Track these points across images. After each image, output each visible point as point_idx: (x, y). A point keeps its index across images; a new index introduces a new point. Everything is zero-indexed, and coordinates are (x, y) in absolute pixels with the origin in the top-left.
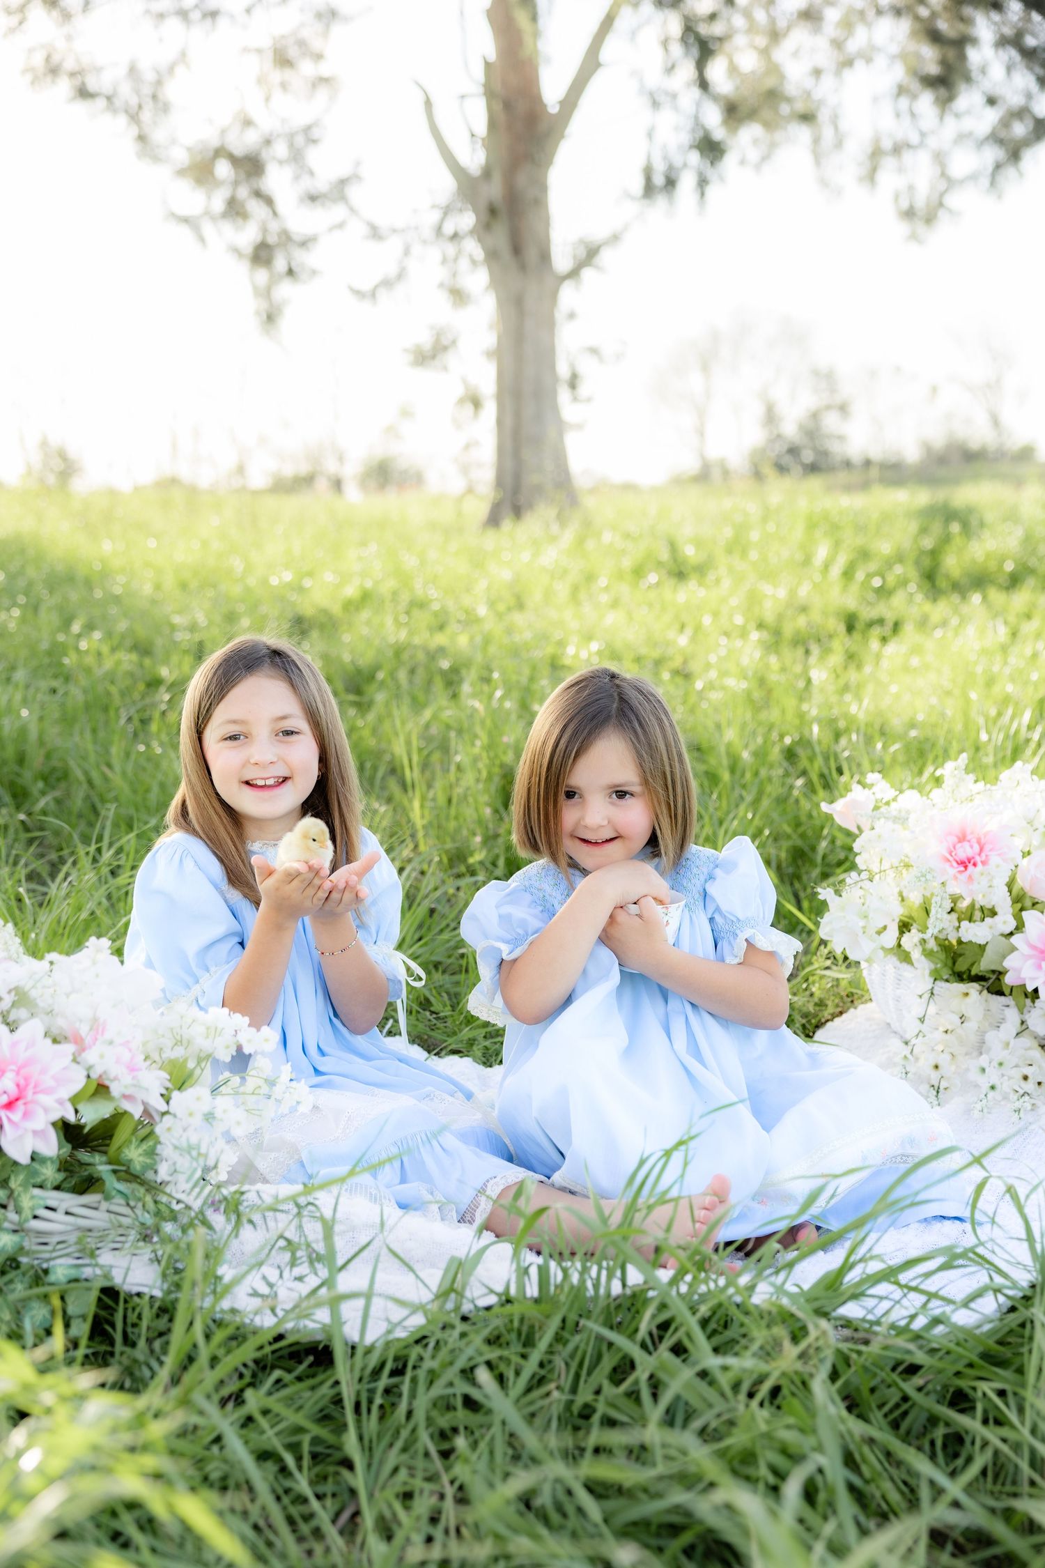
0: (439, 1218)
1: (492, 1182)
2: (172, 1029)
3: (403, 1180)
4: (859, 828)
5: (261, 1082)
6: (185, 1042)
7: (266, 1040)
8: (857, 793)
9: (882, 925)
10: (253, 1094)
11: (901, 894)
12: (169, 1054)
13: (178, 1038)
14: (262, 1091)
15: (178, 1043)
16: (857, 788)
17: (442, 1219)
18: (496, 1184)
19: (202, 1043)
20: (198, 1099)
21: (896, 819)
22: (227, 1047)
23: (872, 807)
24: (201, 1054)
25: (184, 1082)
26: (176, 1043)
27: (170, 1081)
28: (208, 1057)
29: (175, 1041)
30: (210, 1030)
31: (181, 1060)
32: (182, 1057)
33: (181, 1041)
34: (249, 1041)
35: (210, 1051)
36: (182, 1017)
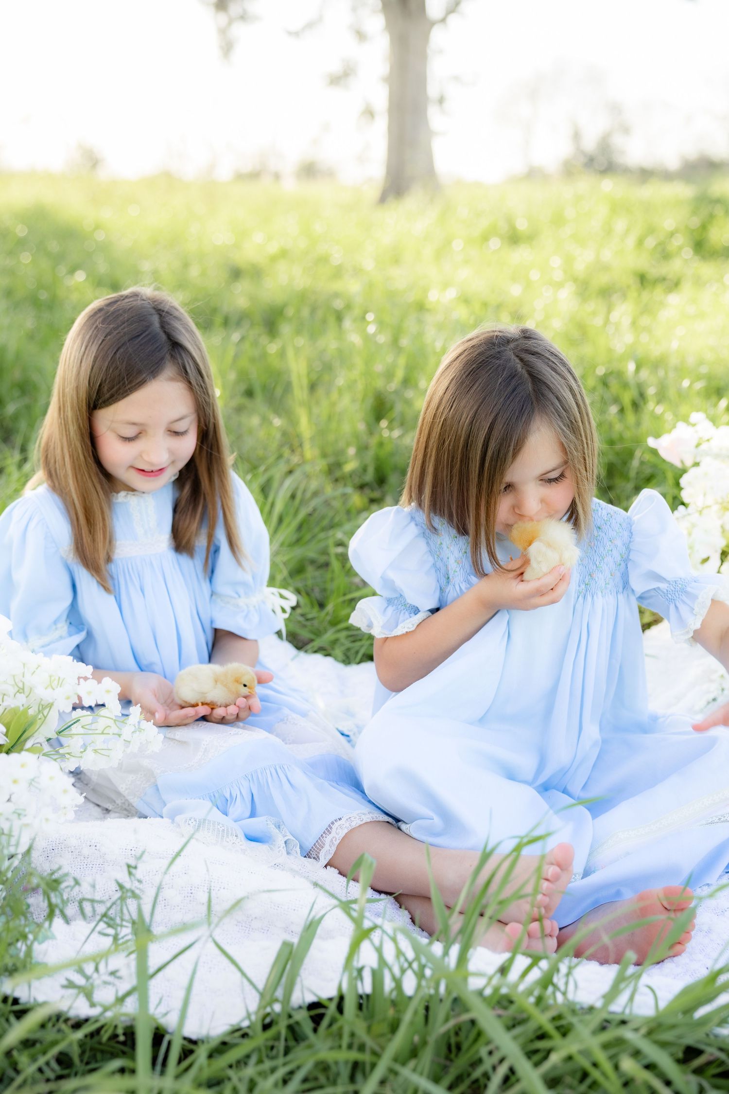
0: (285, 853)
1: (337, 824)
2: (14, 676)
3: (253, 814)
4: (682, 462)
5: (110, 722)
6: (27, 690)
7: (108, 692)
8: (681, 431)
9: (705, 556)
10: (103, 733)
11: (722, 527)
12: (11, 702)
13: (21, 685)
14: (111, 731)
15: (21, 690)
16: (681, 425)
17: (288, 853)
18: (340, 826)
19: (43, 693)
20: (22, 766)
21: (717, 456)
22: (68, 698)
23: (695, 443)
24: (43, 703)
25: (24, 732)
26: (18, 691)
27: (6, 735)
28: (50, 706)
29: (17, 689)
30: (52, 678)
31: (22, 708)
32: (23, 705)
33: (23, 689)
34: (89, 693)
35: (51, 701)
36: (24, 664)
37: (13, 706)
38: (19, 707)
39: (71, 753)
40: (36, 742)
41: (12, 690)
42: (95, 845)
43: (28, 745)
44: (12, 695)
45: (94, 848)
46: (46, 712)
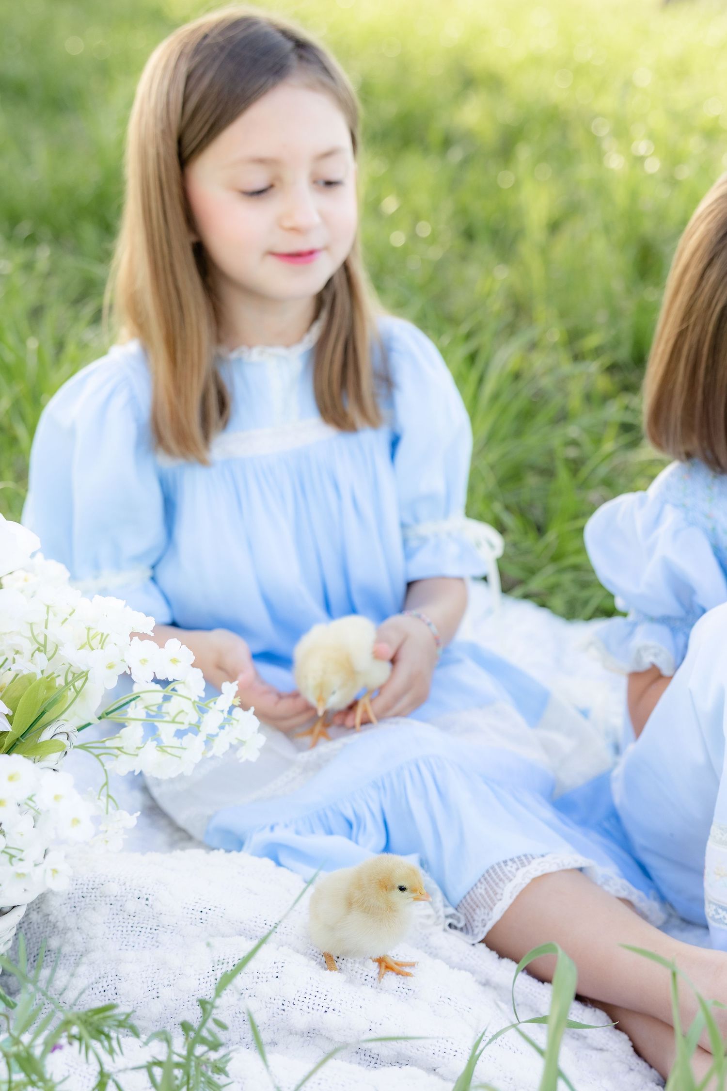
2: (32, 625)
5: (188, 705)
6: (50, 648)
7: (174, 660)
10: (174, 722)
12: (24, 666)
13: (41, 640)
15: (42, 648)
19: (74, 655)
20: (11, 778)
24: (72, 669)
25: (43, 713)
26: (38, 649)
27: (10, 719)
28: (84, 675)
29: (35, 647)
30: (92, 633)
31: (39, 676)
32: (42, 672)
33: (45, 646)
34: (144, 661)
35: (84, 669)
36: (48, 607)
37: (27, 672)
38: (35, 674)
39: (122, 748)
40: (59, 731)
41: (28, 647)
42: (146, 897)
43: (46, 735)
44: (27, 654)
45: (144, 902)
46: (78, 684)
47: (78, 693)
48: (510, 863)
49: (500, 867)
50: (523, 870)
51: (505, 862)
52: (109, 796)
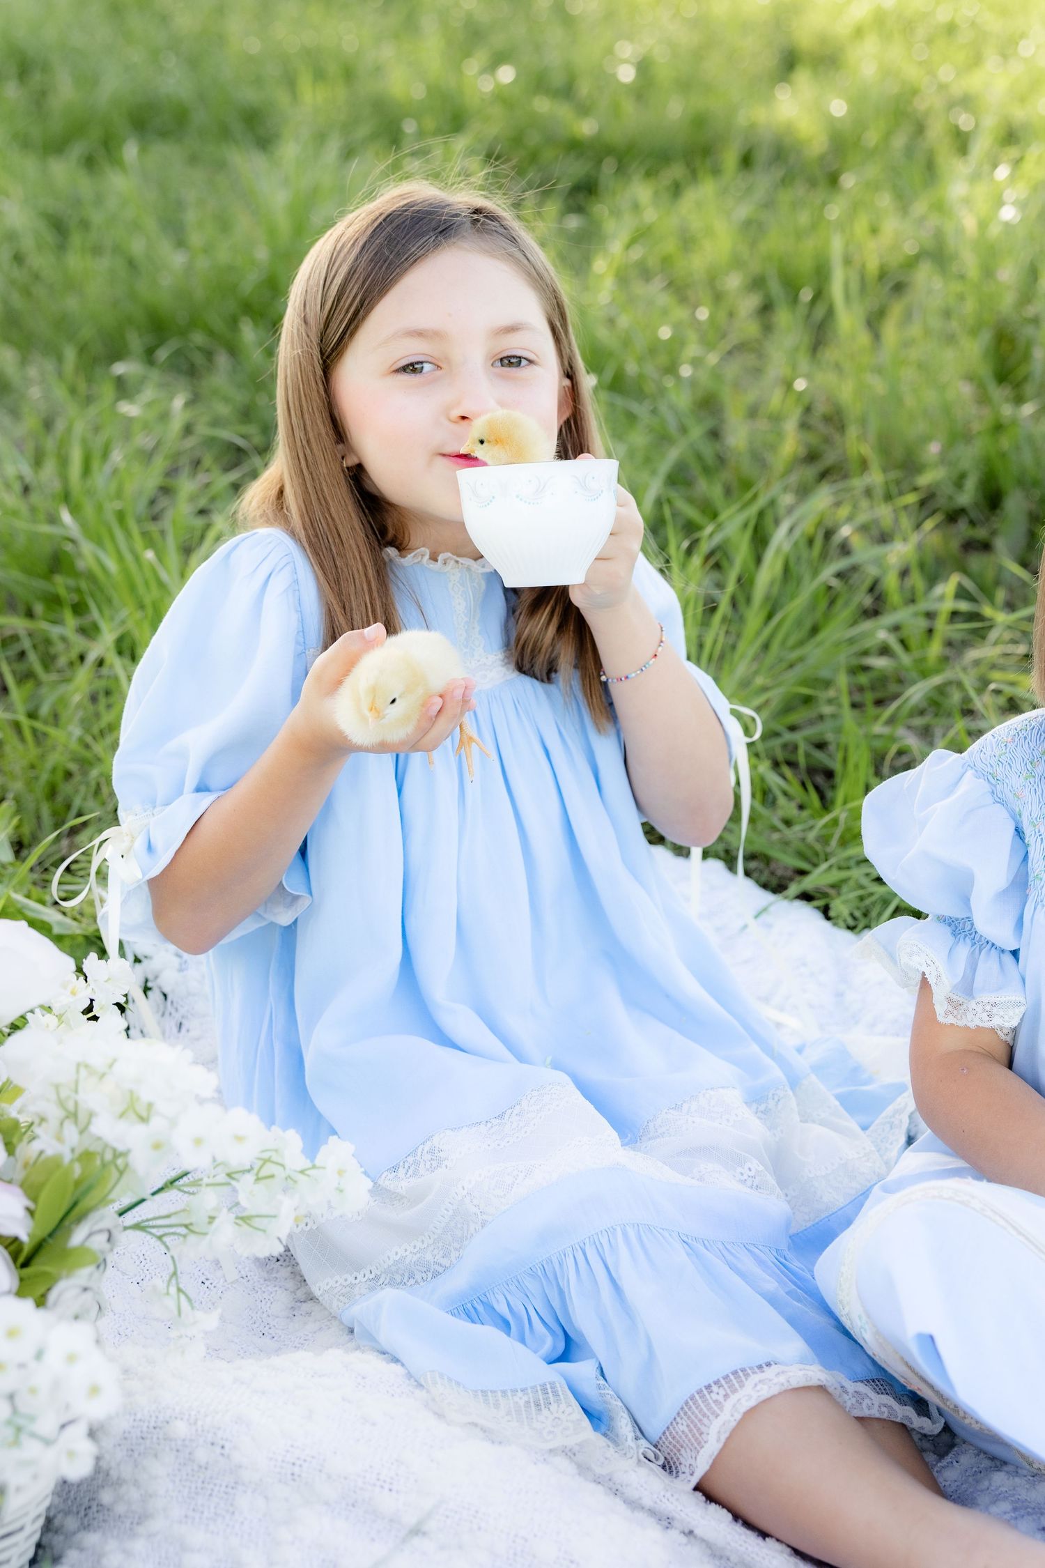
2: (57, 1087)
6: (82, 1117)
12: (49, 1144)
13: (71, 1106)
15: (72, 1117)
24: (110, 1145)
25: (75, 1204)
26: (67, 1117)
28: (124, 1155)
29: (62, 1114)
32: (73, 1150)
33: (75, 1114)
34: (198, 1141)
36: (78, 1065)
37: (49, 1152)
38: (61, 1155)
39: (191, 1224)
40: (97, 1228)
41: (54, 1113)
42: (221, 1443)
43: (78, 1237)
44: (53, 1123)
45: (218, 1450)
46: (120, 1162)
47: (121, 1173)
48: (715, 1388)
49: (703, 1397)
50: (734, 1398)
51: (708, 1387)
52: (179, 1290)
